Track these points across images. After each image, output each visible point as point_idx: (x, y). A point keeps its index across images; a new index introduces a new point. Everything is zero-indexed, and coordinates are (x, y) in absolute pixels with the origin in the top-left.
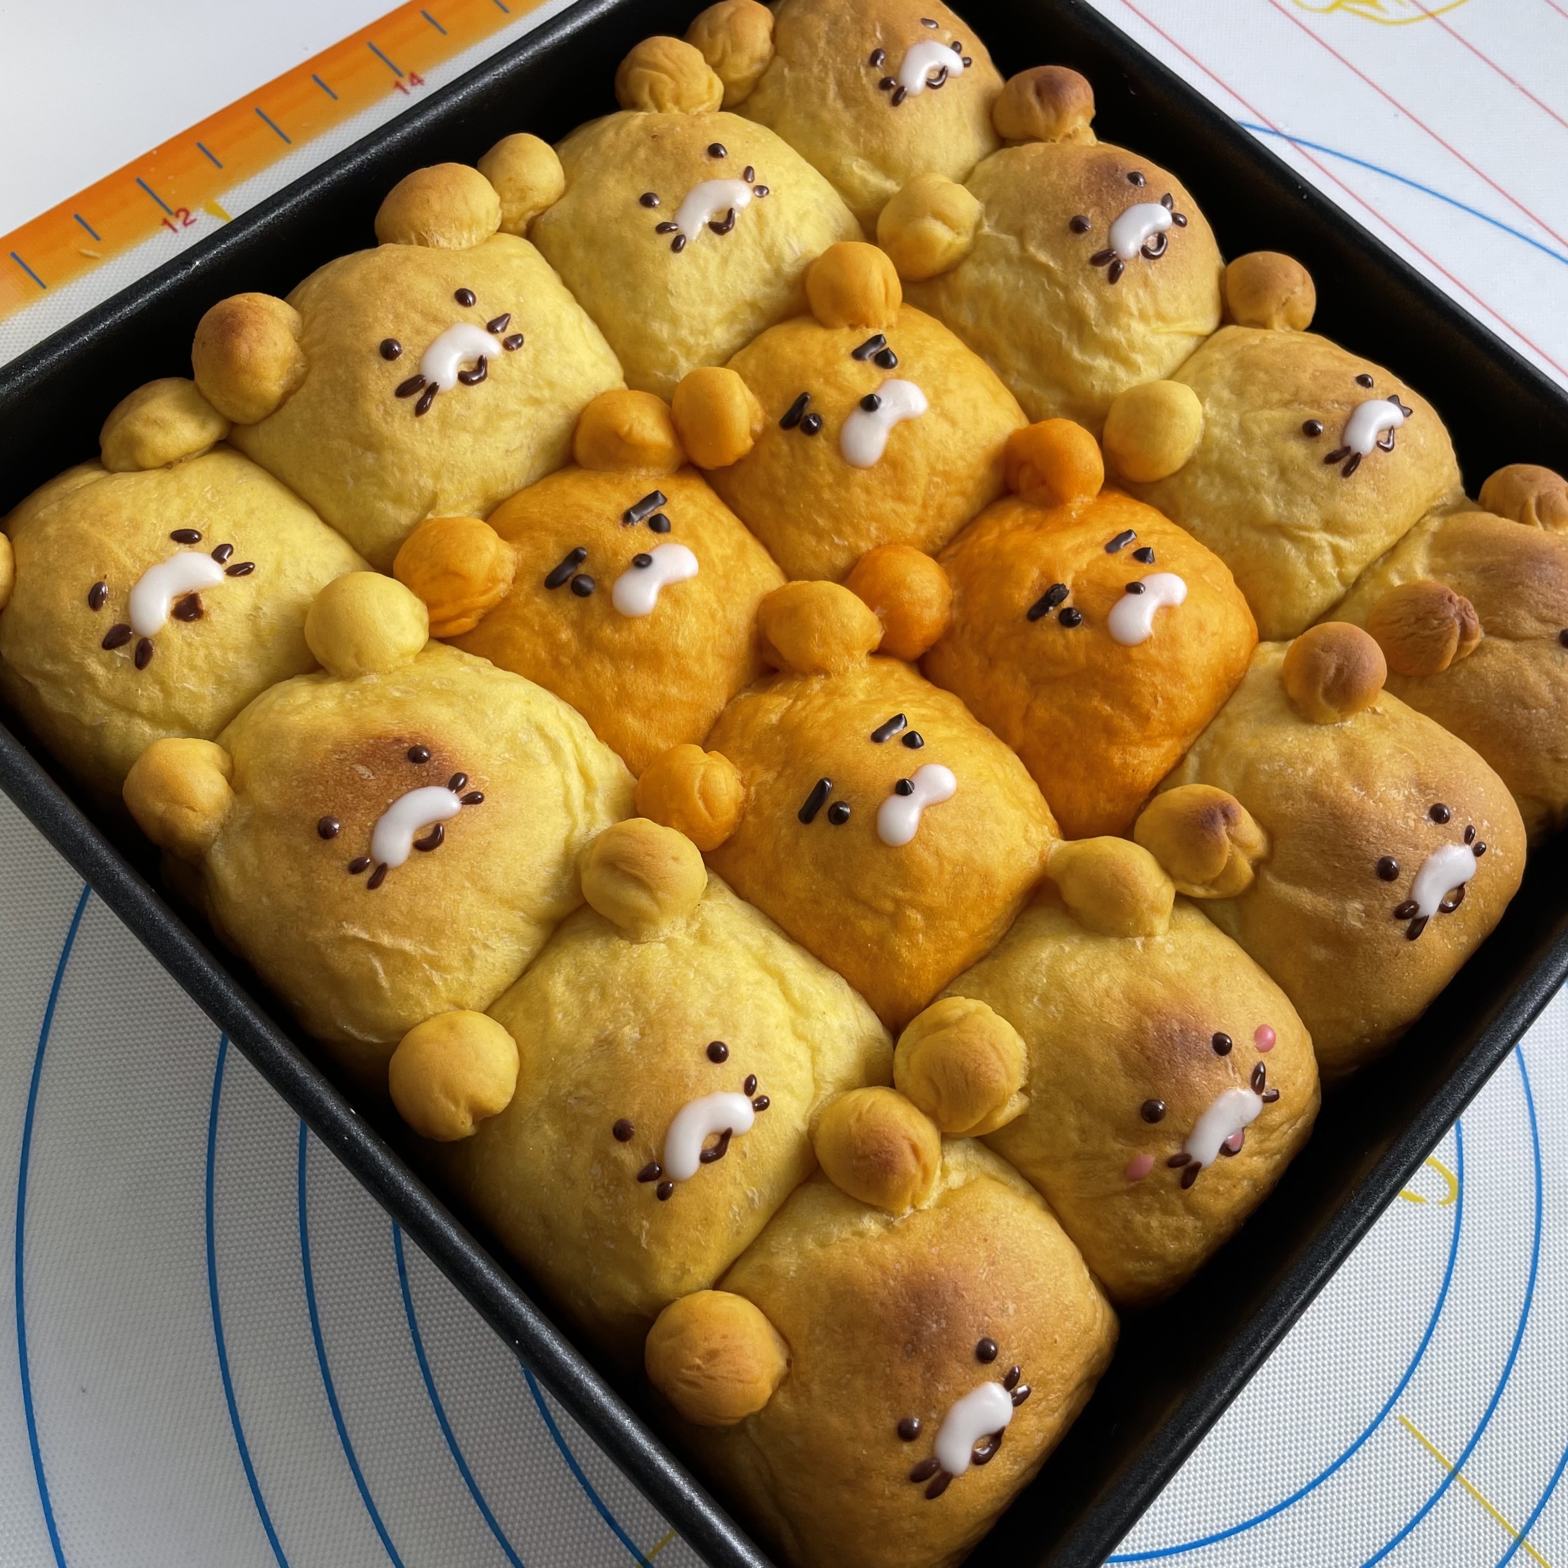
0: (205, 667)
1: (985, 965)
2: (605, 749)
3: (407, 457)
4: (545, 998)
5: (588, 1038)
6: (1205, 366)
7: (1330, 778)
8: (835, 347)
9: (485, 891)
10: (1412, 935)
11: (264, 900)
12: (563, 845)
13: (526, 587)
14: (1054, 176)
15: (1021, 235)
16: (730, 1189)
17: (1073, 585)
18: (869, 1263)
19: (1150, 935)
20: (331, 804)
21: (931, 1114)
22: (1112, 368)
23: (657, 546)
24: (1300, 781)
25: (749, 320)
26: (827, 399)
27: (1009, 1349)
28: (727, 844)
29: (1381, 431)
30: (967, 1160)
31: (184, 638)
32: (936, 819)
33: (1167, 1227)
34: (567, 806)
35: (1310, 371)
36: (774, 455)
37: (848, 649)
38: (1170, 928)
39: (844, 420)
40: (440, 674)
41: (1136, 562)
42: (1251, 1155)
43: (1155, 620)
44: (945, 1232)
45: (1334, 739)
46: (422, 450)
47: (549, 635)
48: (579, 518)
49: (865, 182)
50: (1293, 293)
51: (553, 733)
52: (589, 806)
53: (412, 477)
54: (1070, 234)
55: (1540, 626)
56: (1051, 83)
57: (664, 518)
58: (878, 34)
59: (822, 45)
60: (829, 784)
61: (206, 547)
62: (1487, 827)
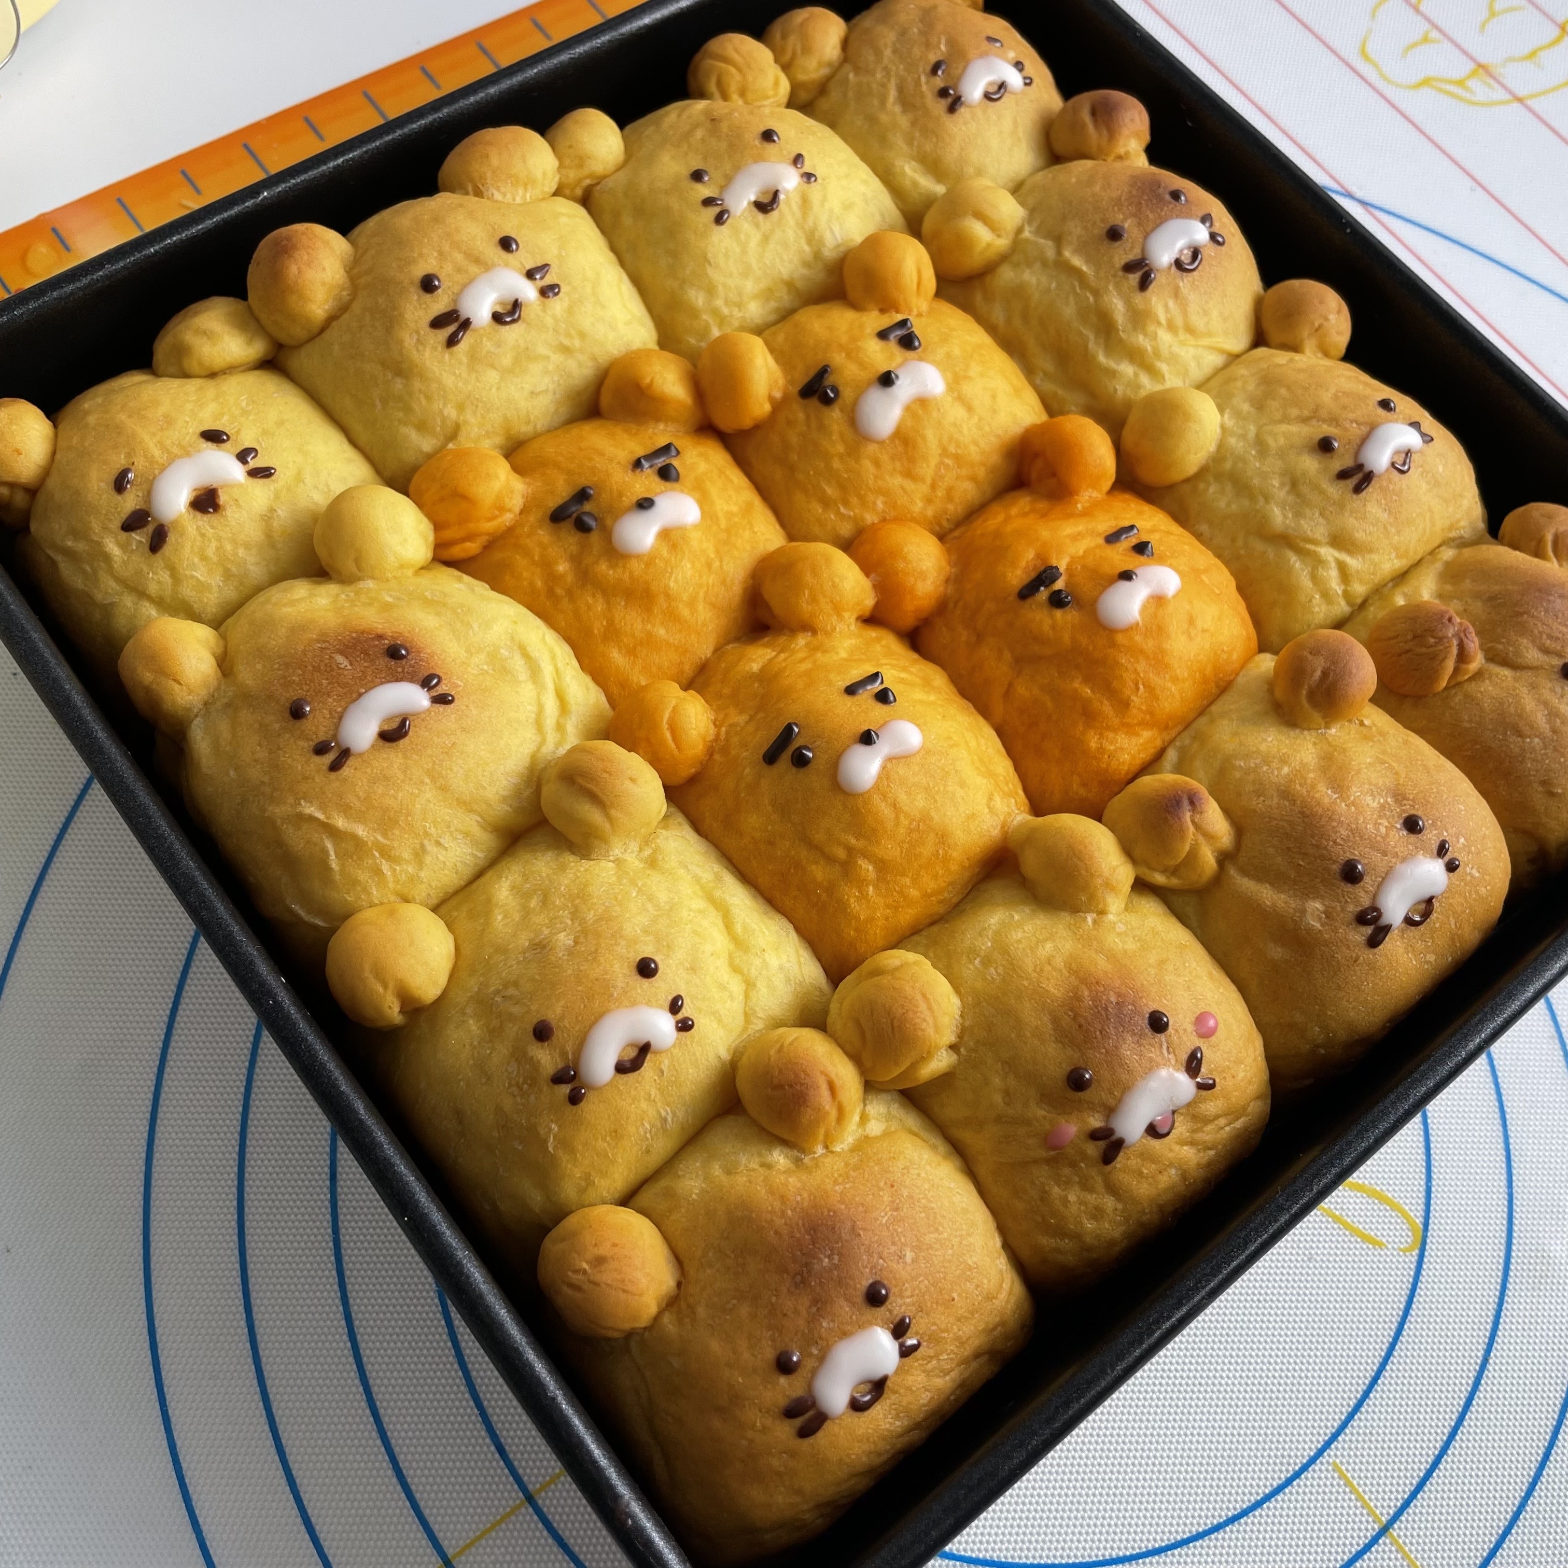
0: (215, 559)
2: (587, 680)
3: (434, 386)
4: (489, 901)
5: (523, 940)
6: (1230, 380)
7: (1305, 779)
8: (861, 326)
9: (444, 789)
10: (1374, 942)
11: (232, 773)
12: (528, 760)
13: (532, 519)
14: (1097, 188)
15: (1058, 240)
16: (644, 1105)
17: (1067, 569)
18: (771, 1192)
19: (1102, 913)
20: (306, 688)
21: (856, 1058)
22: (1136, 375)
23: (662, 492)
24: (1275, 780)
25: (785, 298)
26: (847, 372)
27: (902, 1297)
28: (693, 780)
29: (1397, 452)
30: (889, 1113)
31: (198, 528)
32: (898, 773)
33: (1085, 1204)
34: (539, 723)
35: (1333, 391)
36: (790, 423)
37: (838, 609)
38: (1126, 909)
39: (861, 391)
41: (1134, 554)
42: (1182, 1143)
43: (1144, 609)
44: (852, 1173)
45: (1315, 744)
46: (449, 380)
47: (547, 565)
48: (591, 460)
49: (915, 184)
50: (1327, 319)
51: (535, 654)
52: (560, 727)
53: (437, 405)
54: (1106, 242)
55: (1545, 657)
56: (1107, 105)
57: (674, 468)
58: (942, 47)
59: (888, 53)
60: (795, 728)
61: (232, 448)
62: (1464, 845)
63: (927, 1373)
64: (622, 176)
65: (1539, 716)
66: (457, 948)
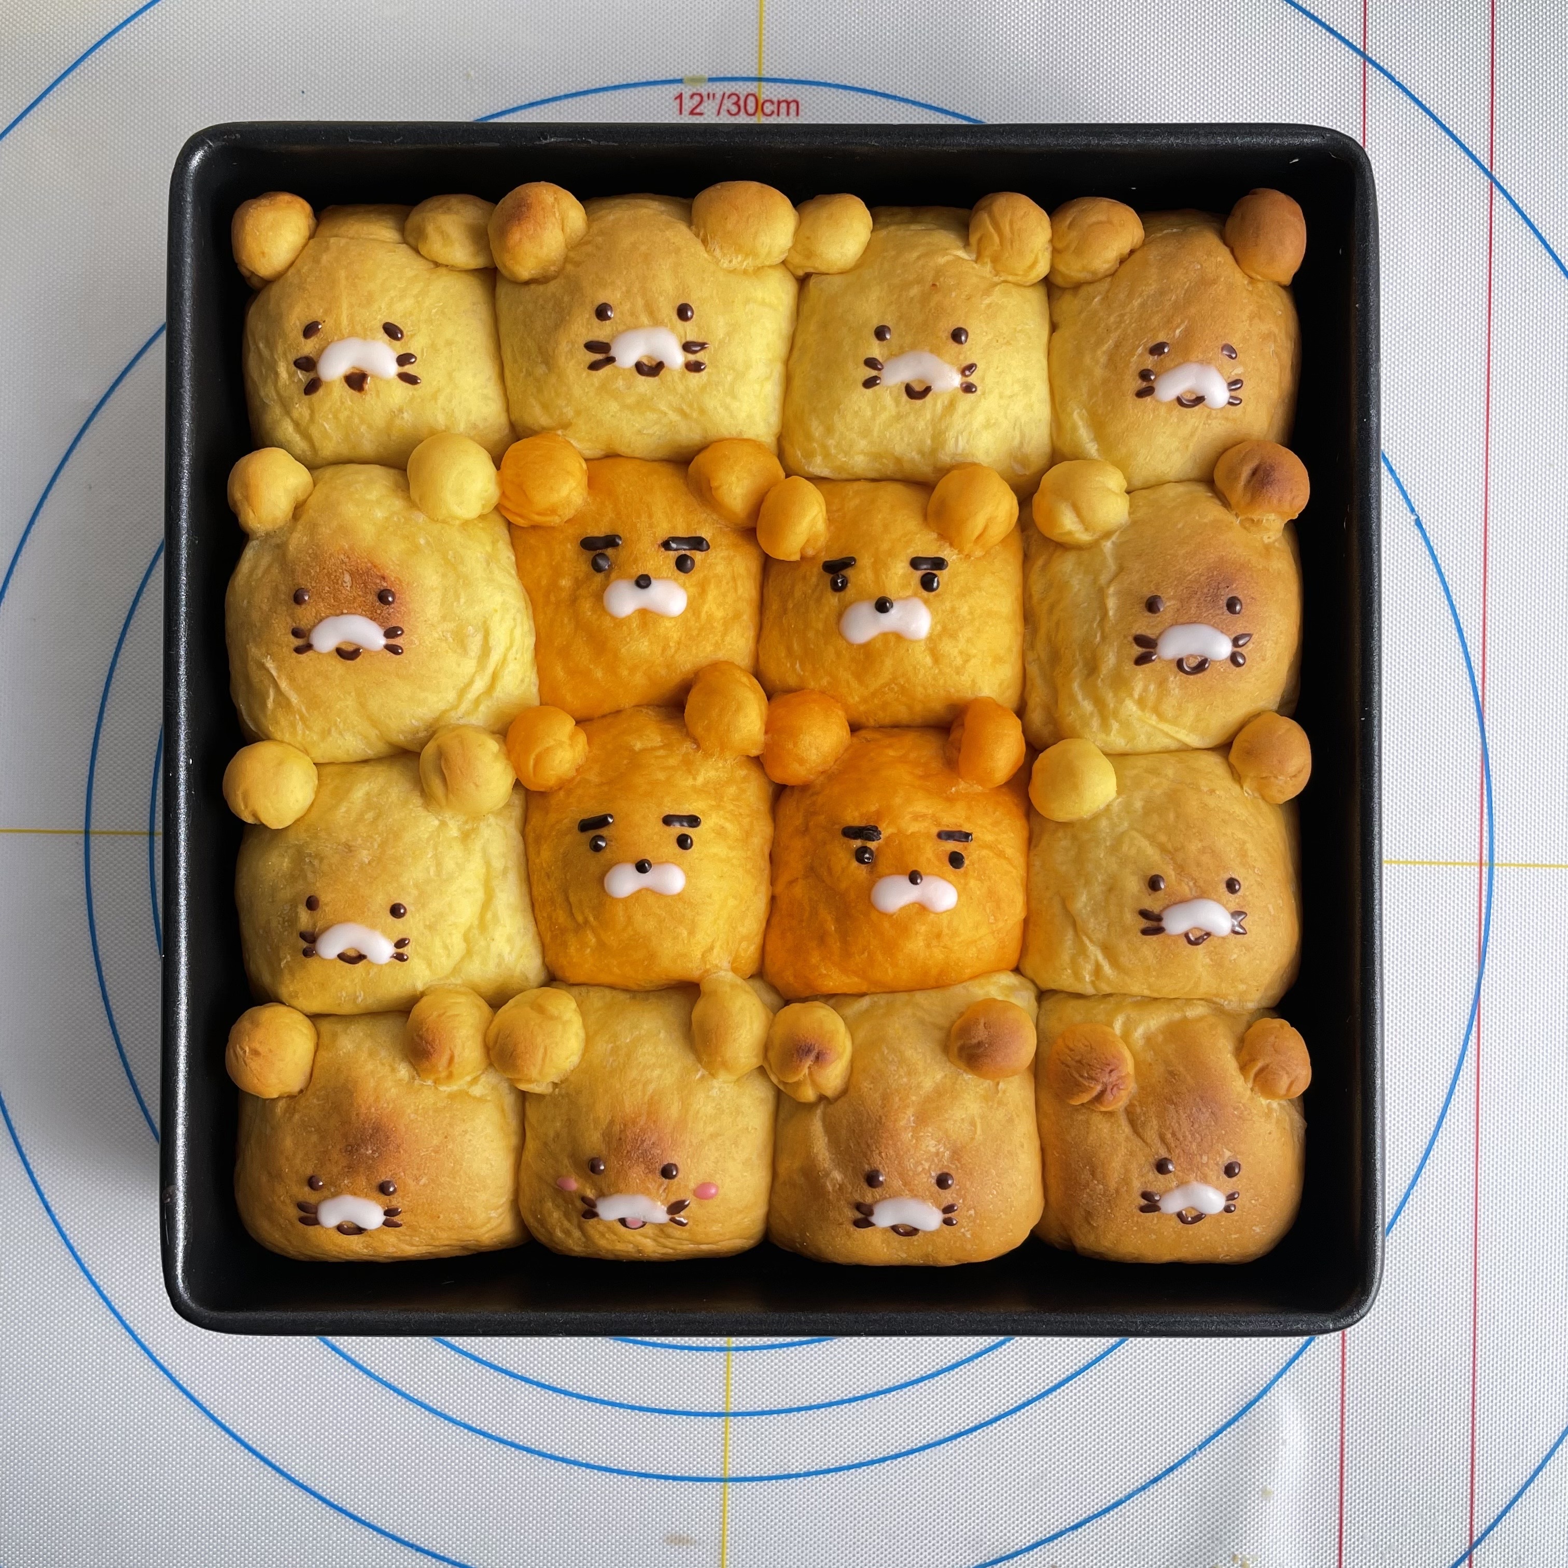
0: (343, 422)
1: (622, 997)
3: (565, 388)
4: (348, 791)
5: (344, 837)
6: (1154, 772)
7: (908, 1097)
8: (910, 541)
9: (363, 705)
10: (859, 1224)
11: (245, 602)
12: (438, 714)
13: (570, 532)
15: (1121, 569)
16: (348, 984)
17: (889, 837)
19: (713, 1075)
20: (314, 584)
22: (1092, 714)
23: (667, 578)
24: (891, 1081)
25: (890, 468)
26: (862, 576)
27: (403, 1199)
28: (542, 794)
29: (1200, 927)
30: (495, 1088)
31: (341, 396)
32: (646, 901)
33: (562, 1224)
34: (462, 693)
36: (804, 578)
37: (723, 744)
38: (738, 1080)
39: (861, 597)
40: (461, 549)
41: (943, 860)
42: (646, 1237)
43: (905, 907)
44: (431, 1113)
45: (946, 1076)
46: (577, 391)
47: (557, 573)
48: (639, 516)
49: (1074, 428)
50: (1276, 777)
51: (492, 642)
52: (477, 702)
53: (561, 402)
54: (1143, 605)
55: (1157, 1141)
56: (1268, 475)
57: (693, 561)
58: (1178, 331)
59: (1136, 303)
60: (610, 820)
61: (400, 348)
62: (971, 1215)
63: (400, 1240)
64: (838, 281)
65: (1116, 1175)
66: (312, 805)
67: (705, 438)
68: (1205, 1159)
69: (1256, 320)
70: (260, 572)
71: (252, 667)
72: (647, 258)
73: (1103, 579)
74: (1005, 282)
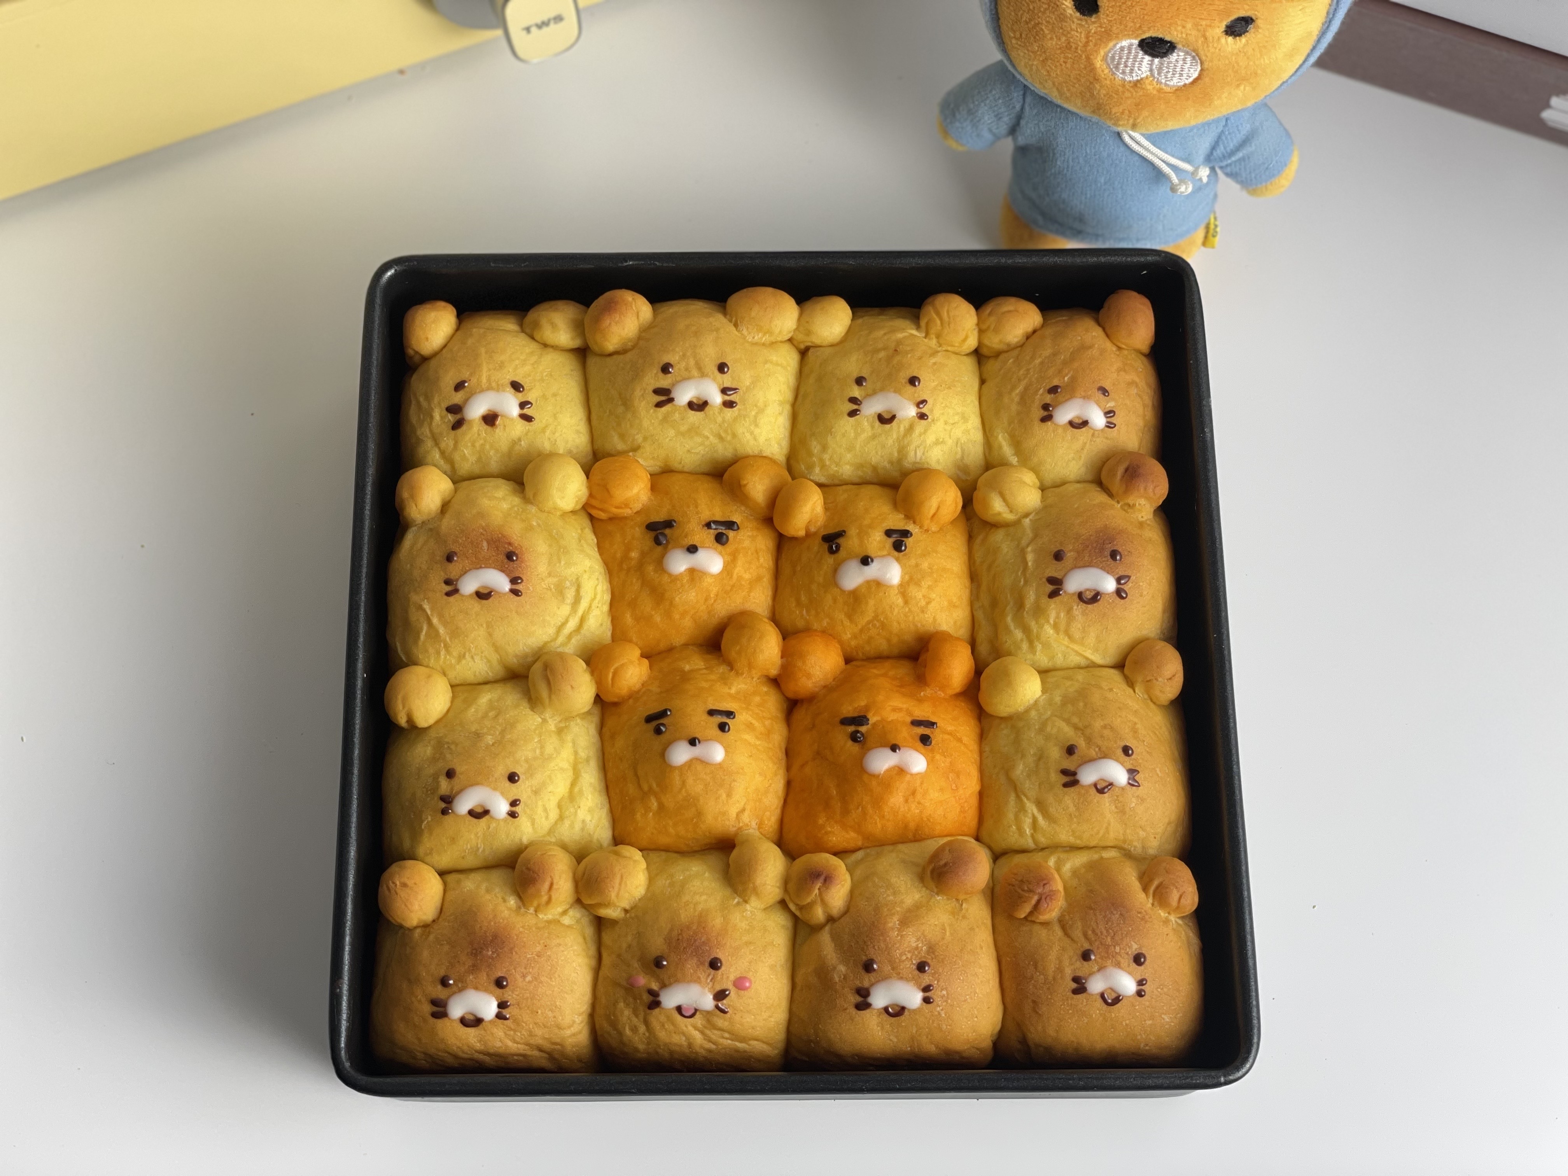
0: (478, 449)
2: (608, 620)
3: (638, 421)
5: (474, 727)
6: (1069, 679)
7: (894, 909)
8: (884, 520)
9: (490, 635)
10: (859, 1008)
11: (408, 566)
12: (542, 644)
13: (639, 520)
15: (1036, 536)
16: (473, 836)
17: (874, 724)
18: (494, 911)
19: (746, 902)
20: (461, 548)
22: (1022, 640)
23: (709, 547)
24: (881, 899)
25: (869, 474)
26: (851, 542)
27: (513, 993)
28: (615, 704)
29: (1104, 779)
30: (580, 920)
31: (479, 430)
32: (696, 768)
33: (631, 1021)
34: (559, 629)
36: (808, 549)
37: (750, 666)
38: (764, 910)
39: (850, 556)
40: (561, 530)
41: (916, 739)
42: (696, 1028)
43: (888, 771)
44: (534, 929)
45: (922, 897)
46: (646, 423)
47: (628, 549)
48: (688, 507)
49: (1000, 447)
51: (582, 593)
52: (569, 637)
53: (634, 431)
54: (1052, 557)
55: (1083, 939)
56: (1135, 471)
57: (727, 537)
58: (1066, 379)
59: (1038, 361)
60: (669, 713)
61: (522, 397)
62: (944, 995)
63: (506, 1035)
64: (829, 351)
65: (1052, 966)
66: (448, 711)
67: (736, 456)
68: (1118, 949)
69: (1122, 373)
70: (419, 545)
71: (412, 610)
72: (696, 334)
73: (1024, 542)
74: (947, 351)
